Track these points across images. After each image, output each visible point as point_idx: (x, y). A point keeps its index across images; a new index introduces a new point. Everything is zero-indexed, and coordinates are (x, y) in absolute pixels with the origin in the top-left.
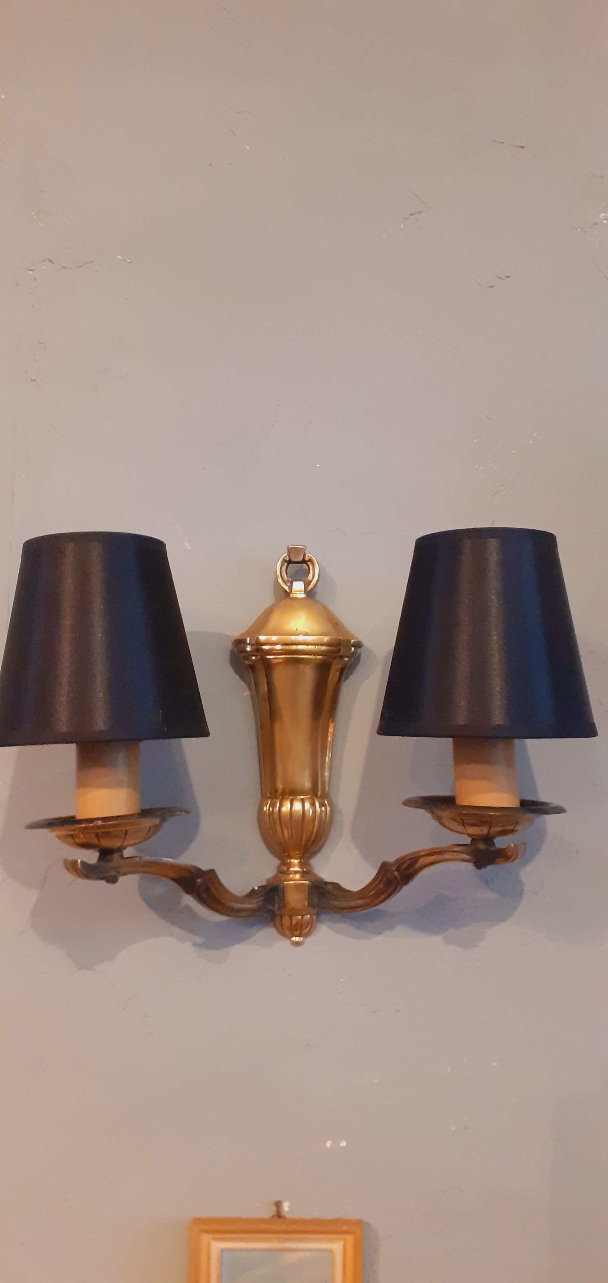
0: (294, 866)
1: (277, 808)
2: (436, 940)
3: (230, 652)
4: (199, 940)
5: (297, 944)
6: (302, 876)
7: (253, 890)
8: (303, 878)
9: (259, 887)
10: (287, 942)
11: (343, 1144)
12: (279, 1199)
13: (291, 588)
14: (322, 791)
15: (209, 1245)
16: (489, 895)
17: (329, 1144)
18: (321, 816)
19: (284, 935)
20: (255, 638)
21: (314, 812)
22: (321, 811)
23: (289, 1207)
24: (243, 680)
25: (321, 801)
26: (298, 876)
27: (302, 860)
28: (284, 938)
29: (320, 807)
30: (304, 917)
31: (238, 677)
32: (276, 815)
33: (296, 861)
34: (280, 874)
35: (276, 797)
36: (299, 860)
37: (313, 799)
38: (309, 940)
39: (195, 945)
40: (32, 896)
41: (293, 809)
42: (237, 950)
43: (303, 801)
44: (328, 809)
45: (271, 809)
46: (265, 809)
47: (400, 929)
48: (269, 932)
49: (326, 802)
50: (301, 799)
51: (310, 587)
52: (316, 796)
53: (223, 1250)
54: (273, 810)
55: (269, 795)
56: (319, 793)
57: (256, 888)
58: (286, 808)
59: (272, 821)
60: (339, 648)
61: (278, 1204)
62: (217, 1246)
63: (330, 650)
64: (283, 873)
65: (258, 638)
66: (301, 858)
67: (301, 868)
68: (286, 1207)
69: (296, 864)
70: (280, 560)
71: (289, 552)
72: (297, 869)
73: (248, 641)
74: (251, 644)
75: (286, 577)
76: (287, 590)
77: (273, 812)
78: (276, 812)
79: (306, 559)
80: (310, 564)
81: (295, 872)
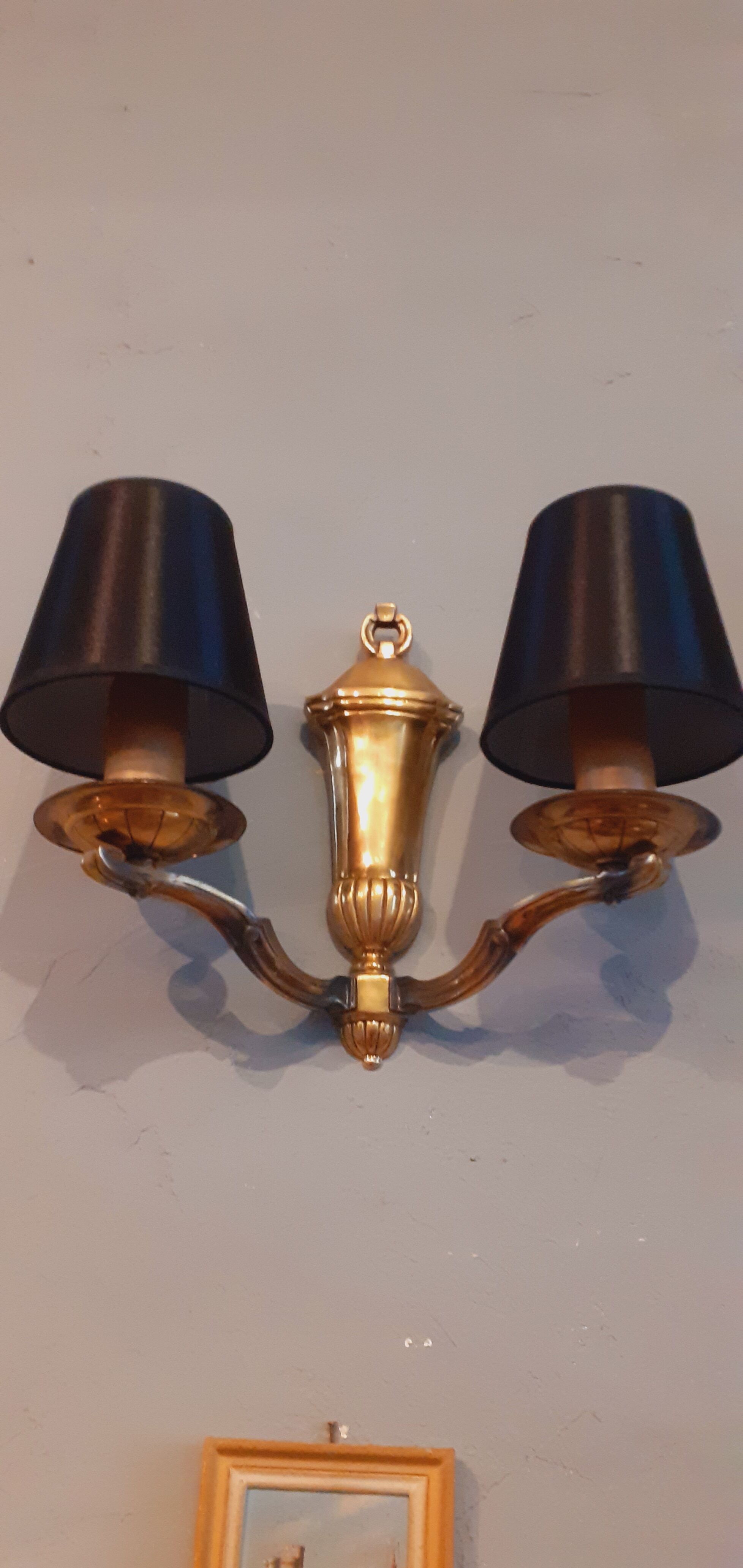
0: (372, 961)
1: (352, 890)
2: (556, 1071)
4: (242, 1057)
5: (372, 1067)
10: (360, 1063)
11: (429, 1343)
12: (332, 1420)
13: (378, 650)
14: (409, 875)
15: (229, 1475)
16: (627, 1017)
17: (408, 1342)
18: (407, 907)
19: (354, 1055)
20: (332, 692)
21: (399, 896)
23: (348, 1433)
25: (408, 884)
27: (382, 956)
28: (353, 1059)
29: (407, 896)
30: (382, 1025)
31: (310, 754)
32: (350, 907)
33: (374, 956)
35: (351, 878)
37: (398, 881)
38: (387, 1064)
39: (236, 1063)
40: (31, 994)
41: (372, 894)
42: (292, 1071)
43: (385, 884)
45: (343, 897)
46: (336, 898)
47: (508, 1054)
48: (333, 1052)
49: (415, 889)
50: (383, 880)
51: (402, 649)
52: (403, 878)
53: (251, 1487)
54: (346, 898)
56: (406, 876)
58: (362, 894)
61: (333, 1428)
62: (240, 1479)
65: (336, 693)
66: (381, 954)
67: (379, 964)
68: (343, 1432)
69: (374, 959)
70: (366, 621)
71: (376, 611)
72: (375, 965)
73: (325, 699)
74: (328, 701)
75: (372, 639)
76: (373, 651)
77: (347, 902)
78: (351, 895)
79: (397, 620)
80: (401, 627)
81: (372, 968)
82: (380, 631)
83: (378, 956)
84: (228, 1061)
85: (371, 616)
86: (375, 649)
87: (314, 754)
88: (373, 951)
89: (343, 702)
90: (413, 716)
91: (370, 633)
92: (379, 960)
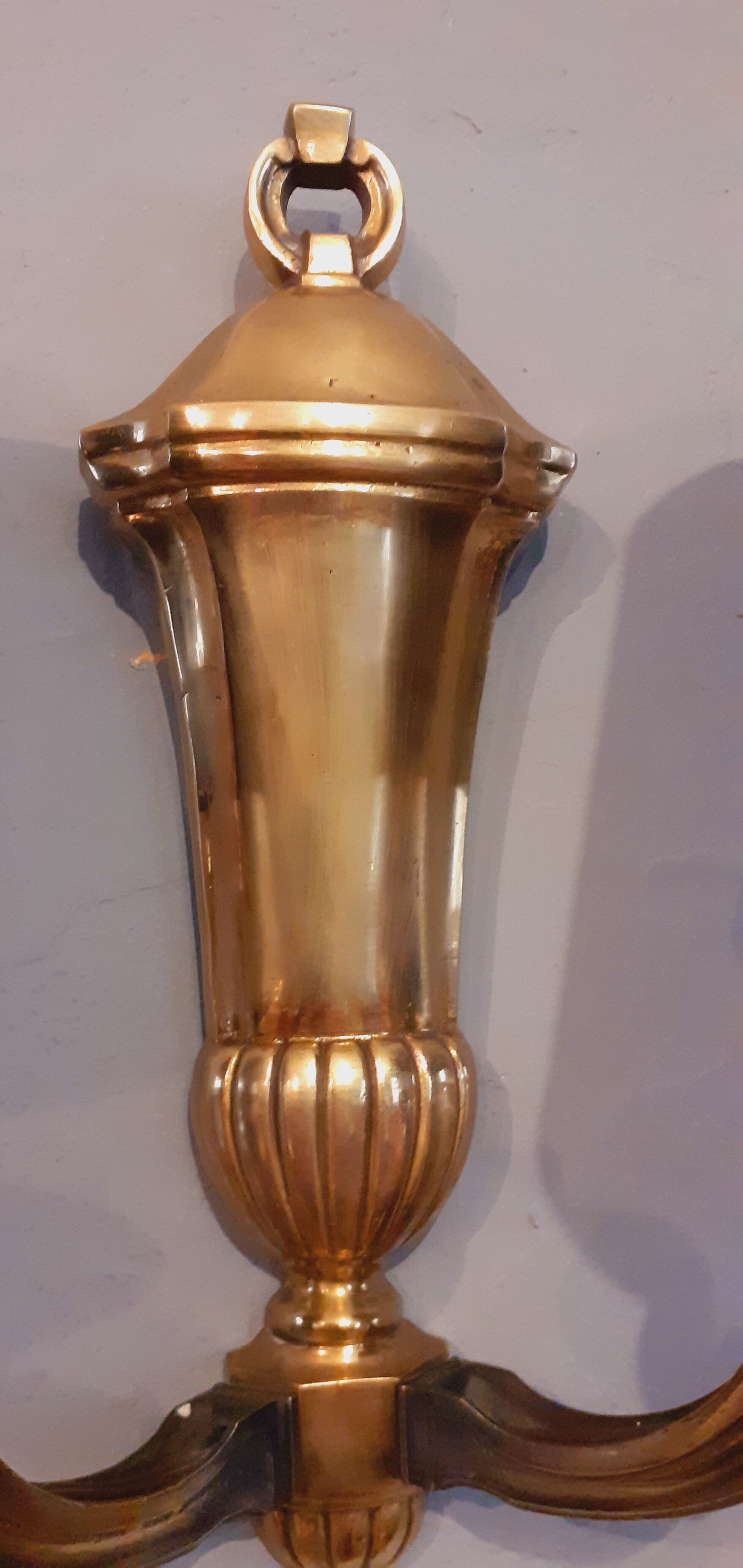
0: (332, 1308)
1: (266, 1083)
3: (77, 512)
6: (369, 1350)
7: (173, 1419)
8: (371, 1360)
9: (195, 1403)
13: (304, 260)
14: (433, 1007)
18: (434, 1107)
20: (165, 414)
21: (412, 1092)
22: (436, 1085)
24: (130, 612)
25: (434, 1046)
26: (348, 1354)
27: (364, 1286)
29: (434, 1069)
30: (377, 1515)
31: (110, 599)
32: (261, 1109)
33: (341, 1290)
34: (279, 1341)
35: (258, 1040)
36: (349, 1287)
37: (404, 1042)
43: (366, 1054)
44: (463, 1074)
45: (240, 1085)
46: (217, 1083)
49: (454, 1053)
50: (358, 1043)
51: (376, 258)
52: (411, 1026)
54: (247, 1087)
55: (230, 1033)
56: (422, 1019)
57: (185, 1411)
58: (301, 1080)
59: (242, 1127)
60: (493, 461)
63: (463, 466)
64: (292, 1337)
65: (177, 418)
66: (358, 1278)
67: (356, 1316)
69: (340, 1302)
70: (261, 165)
71: (291, 131)
72: (344, 1322)
73: (139, 436)
74: (151, 444)
75: (282, 225)
76: (288, 263)
77: (248, 1097)
79: (357, 159)
80: (368, 178)
82: (302, 197)
83: (351, 1289)
85: (278, 147)
86: (295, 257)
87: (123, 602)
89: (204, 450)
90: (408, 493)
91: (275, 202)
92: (356, 1303)
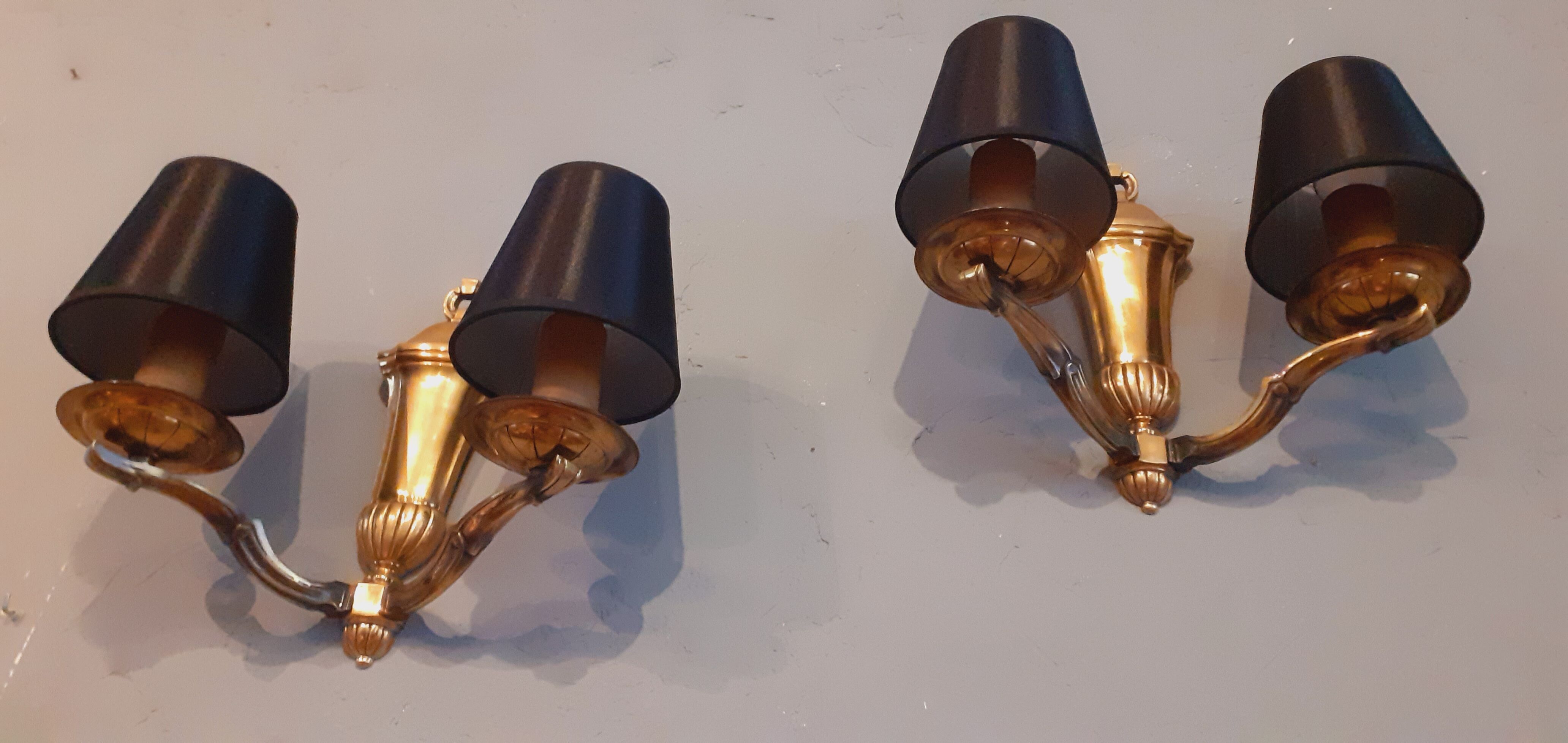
0: (383, 573)
2: (526, 674)
4: (254, 653)
5: (363, 666)
19: (349, 655)
28: (348, 659)
33: (386, 570)
38: (377, 664)
39: (247, 659)
47: (488, 659)
48: (337, 652)
58: (393, 518)
78: (382, 517)
81: (380, 579)
83: (389, 570)
84: (239, 658)
88: (387, 566)
92: (390, 576)
